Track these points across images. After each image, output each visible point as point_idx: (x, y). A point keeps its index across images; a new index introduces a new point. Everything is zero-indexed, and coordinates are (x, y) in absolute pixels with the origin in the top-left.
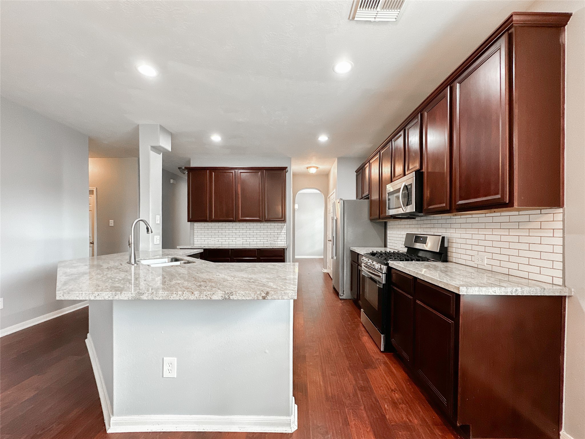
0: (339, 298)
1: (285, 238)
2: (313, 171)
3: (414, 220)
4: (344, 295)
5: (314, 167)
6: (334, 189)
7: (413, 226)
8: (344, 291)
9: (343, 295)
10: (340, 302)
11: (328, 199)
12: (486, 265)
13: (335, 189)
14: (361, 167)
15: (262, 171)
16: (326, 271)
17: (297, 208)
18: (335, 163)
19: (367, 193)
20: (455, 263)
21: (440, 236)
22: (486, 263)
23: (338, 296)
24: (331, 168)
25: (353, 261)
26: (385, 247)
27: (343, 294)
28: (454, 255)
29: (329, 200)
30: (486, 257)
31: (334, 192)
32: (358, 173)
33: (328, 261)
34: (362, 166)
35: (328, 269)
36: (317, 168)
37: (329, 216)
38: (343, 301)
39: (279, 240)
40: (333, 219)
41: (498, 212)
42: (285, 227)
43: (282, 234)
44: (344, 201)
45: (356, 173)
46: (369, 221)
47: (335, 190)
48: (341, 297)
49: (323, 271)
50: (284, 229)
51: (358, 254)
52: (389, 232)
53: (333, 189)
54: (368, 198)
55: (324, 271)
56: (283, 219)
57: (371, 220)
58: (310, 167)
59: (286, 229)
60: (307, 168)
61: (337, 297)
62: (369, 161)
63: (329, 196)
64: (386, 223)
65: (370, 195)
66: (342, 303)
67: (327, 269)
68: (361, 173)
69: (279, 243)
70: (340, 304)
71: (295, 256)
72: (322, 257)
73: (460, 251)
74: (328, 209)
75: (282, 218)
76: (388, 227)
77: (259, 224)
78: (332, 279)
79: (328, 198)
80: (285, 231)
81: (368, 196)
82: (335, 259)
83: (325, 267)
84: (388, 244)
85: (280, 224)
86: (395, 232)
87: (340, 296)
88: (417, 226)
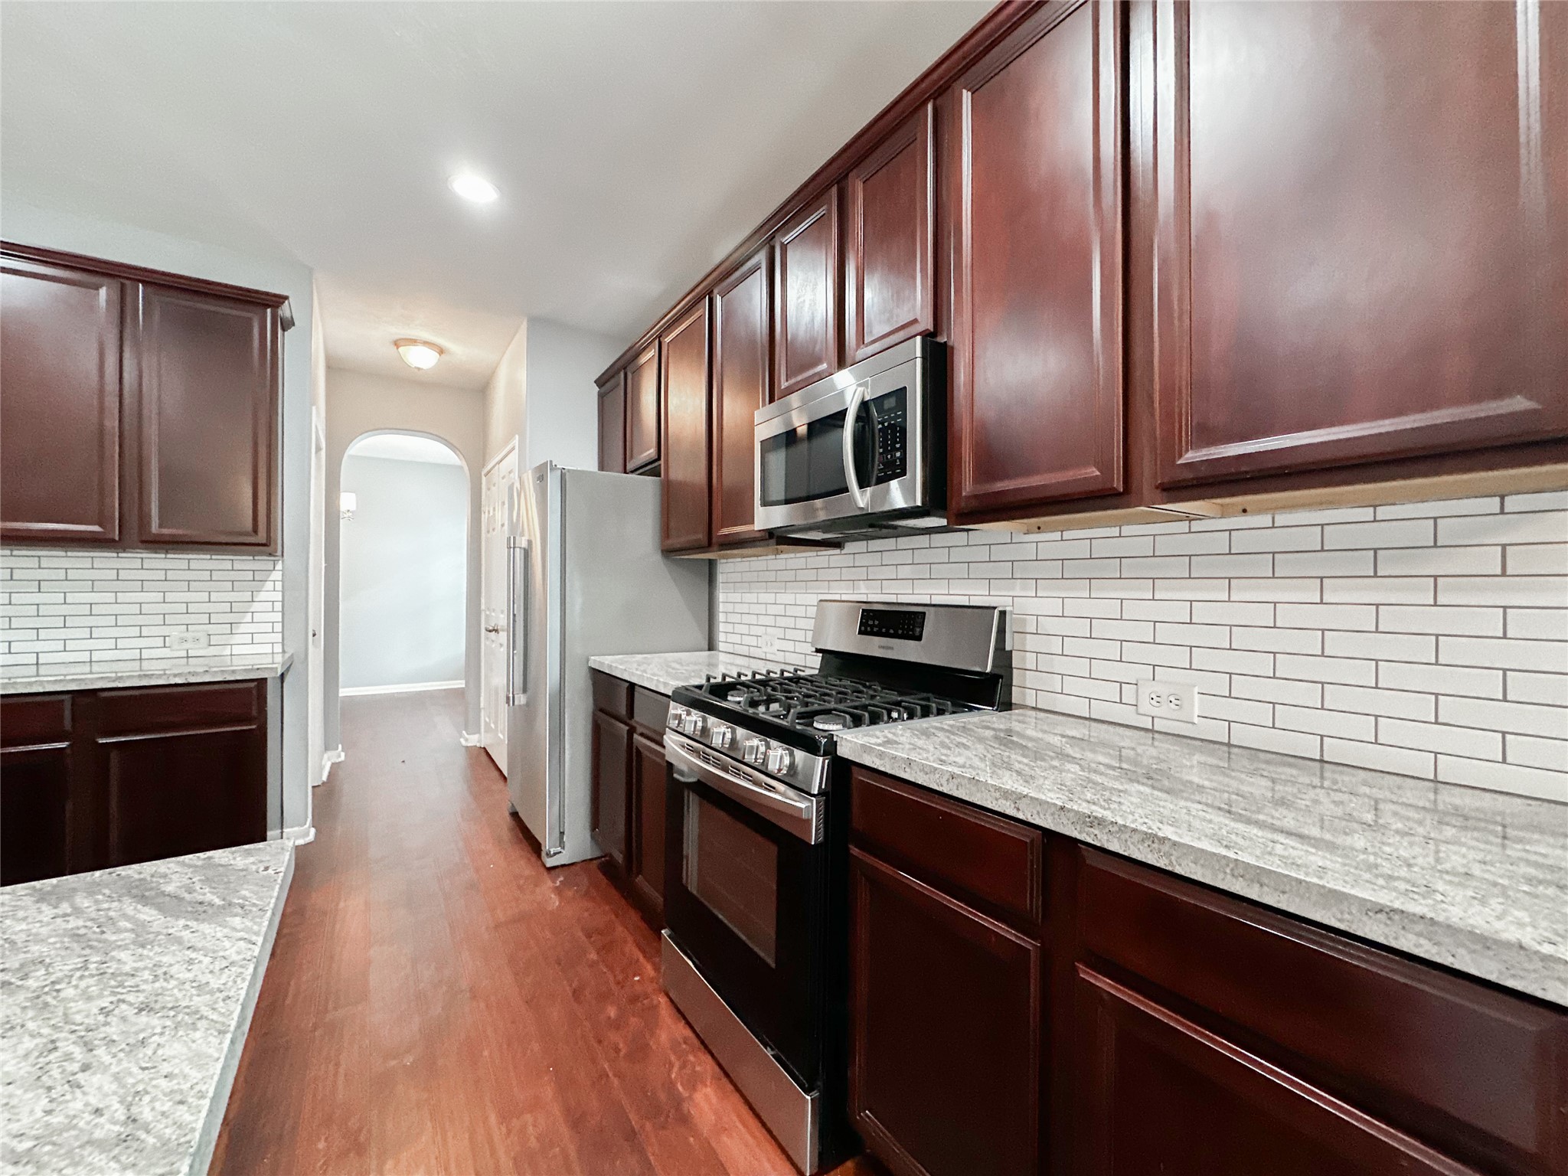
0: (544, 865)
1: (278, 627)
2: (422, 359)
3: (838, 551)
4: (563, 848)
5: (426, 343)
6: (513, 436)
7: (835, 574)
8: (562, 833)
9: (559, 849)
10: (550, 884)
11: (484, 479)
12: (1196, 720)
13: (517, 436)
14: (622, 361)
15: (123, 285)
16: (474, 740)
17: (353, 508)
18: (517, 337)
19: (648, 452)
20: (1035, 709)
21: (995, 608)
22: (1196, 714)
23: (539, 856)
24: (498, 364)
25: (601, 710)
26: (709, 650)
27: (562, 844)
28: (1031, 680)
29: (488, 482)
30: (1196, 690)
31: (513, 449)
32: (604, 389)
33: (482, 705)
34: (629, 354)
35: (485, 732)
36: (441, 351)
37: (487, 539)
38: (562, 879)
39: (237, 639)
40: (511, 546)
41: (1260, 511)
42: (277, 575)
43: (255, 607)
44: (563, 476)
45: (597, 389)
46: (658, 557)
47: (516, 441)
48: (550, 862)
49: (462, 740)
50: (269, 585)
51: (632, 686)
52: (721, 596)
53: (508, 438)
54: (655, 473)
55: (466, 740)
56: (261, 537)
57: (669, 552)
58: (413, 342)
59: (279, 586)
60: (397, 344)
61: (534, 859)
62: (659, 337)
63: (489, 467)
64: (712, 564)
65: (662, 462)
66: (558, 891)
67: (479, 732)
68: (622, 383)
69: (236, 650)
70: (548, 895)
71: (341, 690)
72: (460, 684)
73: (1060, 665)
74: (484, 517)
75: (255, 531)
76: (720, 578)
77: (105, 562)
78: (505, 778)
79: (483, 474)
80: (278, 596)
81: (656, 464)
82: (520, 706)
83: (471, 723)
84: (721, 637)
85: (244, 564)
86: (751, 597)
87: (548, 855)
88: (847, 574)
